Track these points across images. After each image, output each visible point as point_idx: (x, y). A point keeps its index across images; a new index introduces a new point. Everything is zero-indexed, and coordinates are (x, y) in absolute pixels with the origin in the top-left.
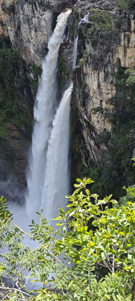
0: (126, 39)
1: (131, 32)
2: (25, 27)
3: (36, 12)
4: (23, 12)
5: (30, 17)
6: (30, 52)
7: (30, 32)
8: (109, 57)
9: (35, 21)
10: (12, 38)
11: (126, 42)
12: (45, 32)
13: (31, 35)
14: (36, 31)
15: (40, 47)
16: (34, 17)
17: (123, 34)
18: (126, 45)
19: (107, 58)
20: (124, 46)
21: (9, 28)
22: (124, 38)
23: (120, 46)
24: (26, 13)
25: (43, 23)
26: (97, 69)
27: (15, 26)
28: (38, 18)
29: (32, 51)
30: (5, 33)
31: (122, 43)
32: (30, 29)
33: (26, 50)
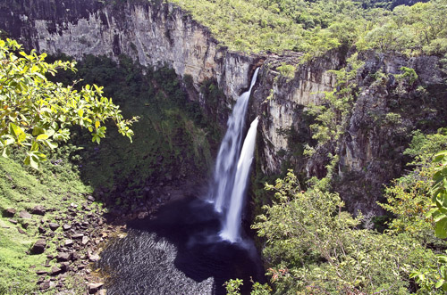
0: (304, 85)
1: (307, 80)
2: (228, 73)
3: (237, 63)
4: (229, 63)
5: (233, 66)
6: (230, 90)
7: (232, 76)
8: (290, 97)
9: (236, 69)
10: (219, 80)
11: (303, 87)
13: (232, 79)
14: (236, 76)
16: (236, 66)
17: (301, 81)
18: (303, 89)
19: (288, 97)
20: (301, 89)
21: (217, 73)
22: (302, 84)
23: (299, 89)
25: (242, 71)
26: (280, 104)
27: (221, 72)
28: (239, 67)
29: (232, 89)
30: (215, 76)
31: (300, 87)
32: (232, 74)
33: (228, 89)
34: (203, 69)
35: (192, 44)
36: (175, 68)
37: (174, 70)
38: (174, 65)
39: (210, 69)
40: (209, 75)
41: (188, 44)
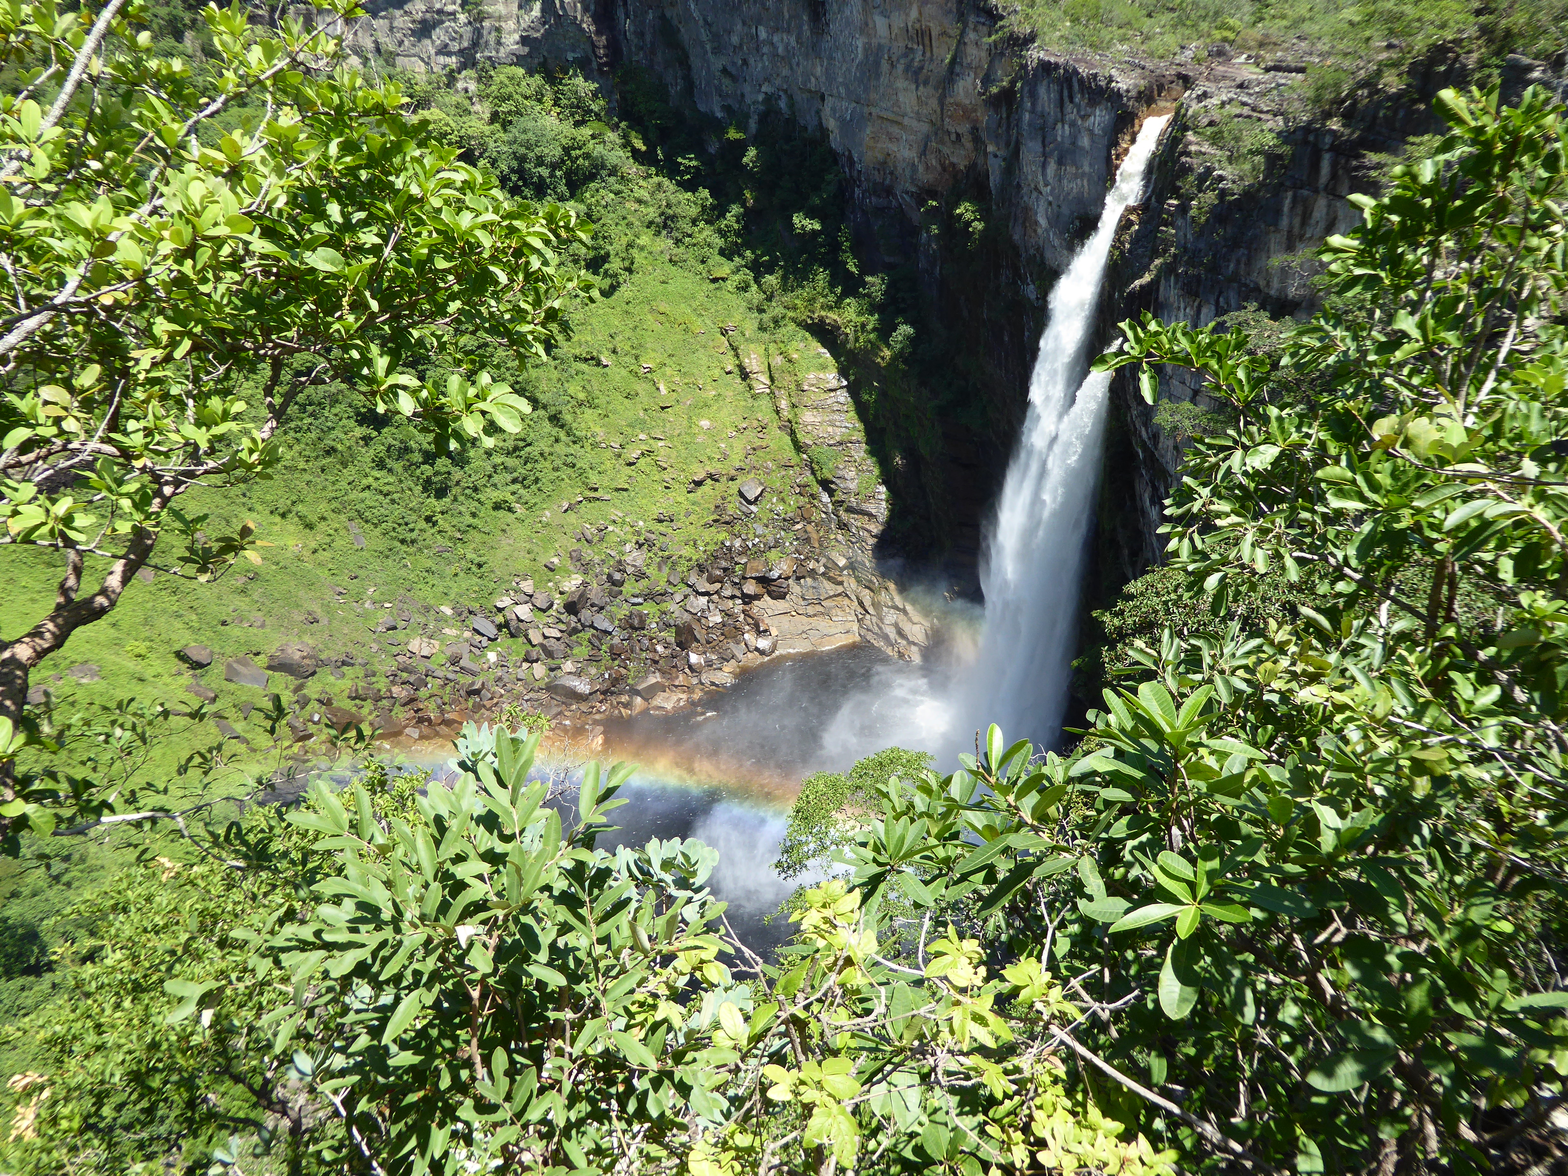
0: (1299, 210)
1: (1316, 191)
2: (1030, 151)
3: (1069, 107)
4: (1034, 105)
5: (1051, 120)
6: (1036, 223)
7: (1044, 166)
8: (1238, 262)
9: (1063, 132)
10: (994, 179)
11: (1297, 221)
12: (1087, 168)
13: (1044, 174)
14: (1060, 162)
15: (1065, 211)
16: (1063, 121)
17: (1290, 194)
18: (1296, 230)
19: (1232, 266)
20: (1290, 232)
21: (990, 148)
22: (1292, 209)
23: (1277, 231)
24: (1039, 109)
25: (1085, 142)
26: (1197, 295)
27: (1008, 144)
28: (1073, 124)
29: (1043, 221)
30: (980, 161)
31: (1284, 222)
32: (1044, 154)
33: (1027, 218)
34: (938, 130)
35: (898, 21)
36: (831, 124)
37: (824, 132)
38: (827, 110)
39: (964, 128)
40: (960, 158)
41: (880, 23)
